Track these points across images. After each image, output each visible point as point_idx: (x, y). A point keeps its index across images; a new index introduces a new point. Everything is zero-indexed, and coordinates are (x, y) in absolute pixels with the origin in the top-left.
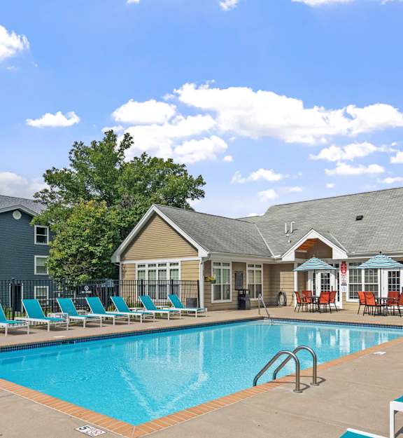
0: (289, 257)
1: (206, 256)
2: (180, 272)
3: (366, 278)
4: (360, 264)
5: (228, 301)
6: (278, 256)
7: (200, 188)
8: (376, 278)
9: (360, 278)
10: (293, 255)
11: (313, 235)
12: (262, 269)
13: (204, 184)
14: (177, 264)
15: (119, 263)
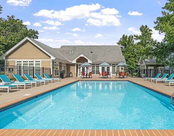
0: (74, 62)
1: (55, 59)
2: (41, 64)
3: (96, 68)
4: (99, 65)
5: (58, 75)
6: (71, 61)
7: (37, 35)
8: (99, 69)
9: (95, 68)
10: (76, 61)
11: (82, 56)
12: (65, 65)
13: (38, 34)
14: (40, 62)
15: (4, 60)
